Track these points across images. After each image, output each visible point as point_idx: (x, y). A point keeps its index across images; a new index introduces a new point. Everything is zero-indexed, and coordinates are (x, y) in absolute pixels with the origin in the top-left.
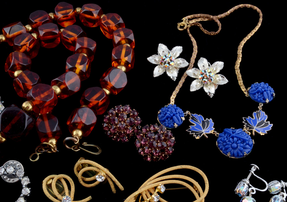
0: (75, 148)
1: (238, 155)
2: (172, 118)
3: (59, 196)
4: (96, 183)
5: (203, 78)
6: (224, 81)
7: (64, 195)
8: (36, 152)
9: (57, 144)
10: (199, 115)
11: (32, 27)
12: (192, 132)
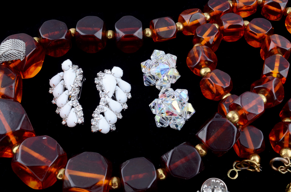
0: (282, 170)
8: (234, 168)
11: (210, 16)
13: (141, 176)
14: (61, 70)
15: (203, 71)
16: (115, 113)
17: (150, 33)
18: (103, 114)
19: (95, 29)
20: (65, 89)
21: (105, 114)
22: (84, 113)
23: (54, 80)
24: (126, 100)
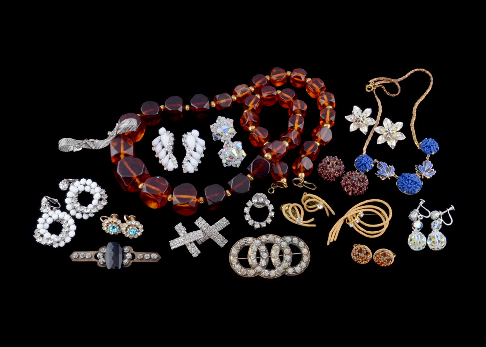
0: (300, 185)
1: (411, 193)
2: (365, 165)
3: (294, 218)
4: (316, 210)
5: (387, 135)
6: (402, 137)
7: (296, 217)
8: (272, 187)
9: (287, 182)
10: (384, 163)
11: (254, 88)
12: (380, 175)
13: (216, 195)
14: (158, 135)
15: (251, 128)
16: (197, 160)
17: (214, 105)
18: (189, 161)
19: (178, 105)
20: (163, 147)
21: (191, 161)
22: (177, 161)
23: (155, 142)
24: (203, 151)
